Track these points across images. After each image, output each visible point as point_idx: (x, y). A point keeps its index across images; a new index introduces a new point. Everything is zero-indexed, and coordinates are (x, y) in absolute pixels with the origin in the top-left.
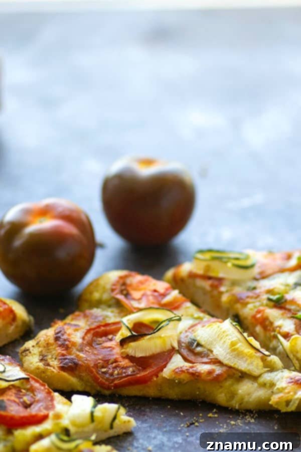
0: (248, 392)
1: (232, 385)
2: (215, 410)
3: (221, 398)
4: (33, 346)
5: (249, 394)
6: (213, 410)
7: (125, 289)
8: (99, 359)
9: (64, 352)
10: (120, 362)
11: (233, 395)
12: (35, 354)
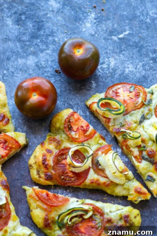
0: (119, 191)
1: (113, 188)
2: (106, 195)
3: (109, 192)
4: (34, 164)
5: (119, 192)
6: (105, 195)
7: (70, 125)
8: (61, 172)
9: (46, 171)
10: (69, 173)
11: (114, 191)
12: (35, 169)
